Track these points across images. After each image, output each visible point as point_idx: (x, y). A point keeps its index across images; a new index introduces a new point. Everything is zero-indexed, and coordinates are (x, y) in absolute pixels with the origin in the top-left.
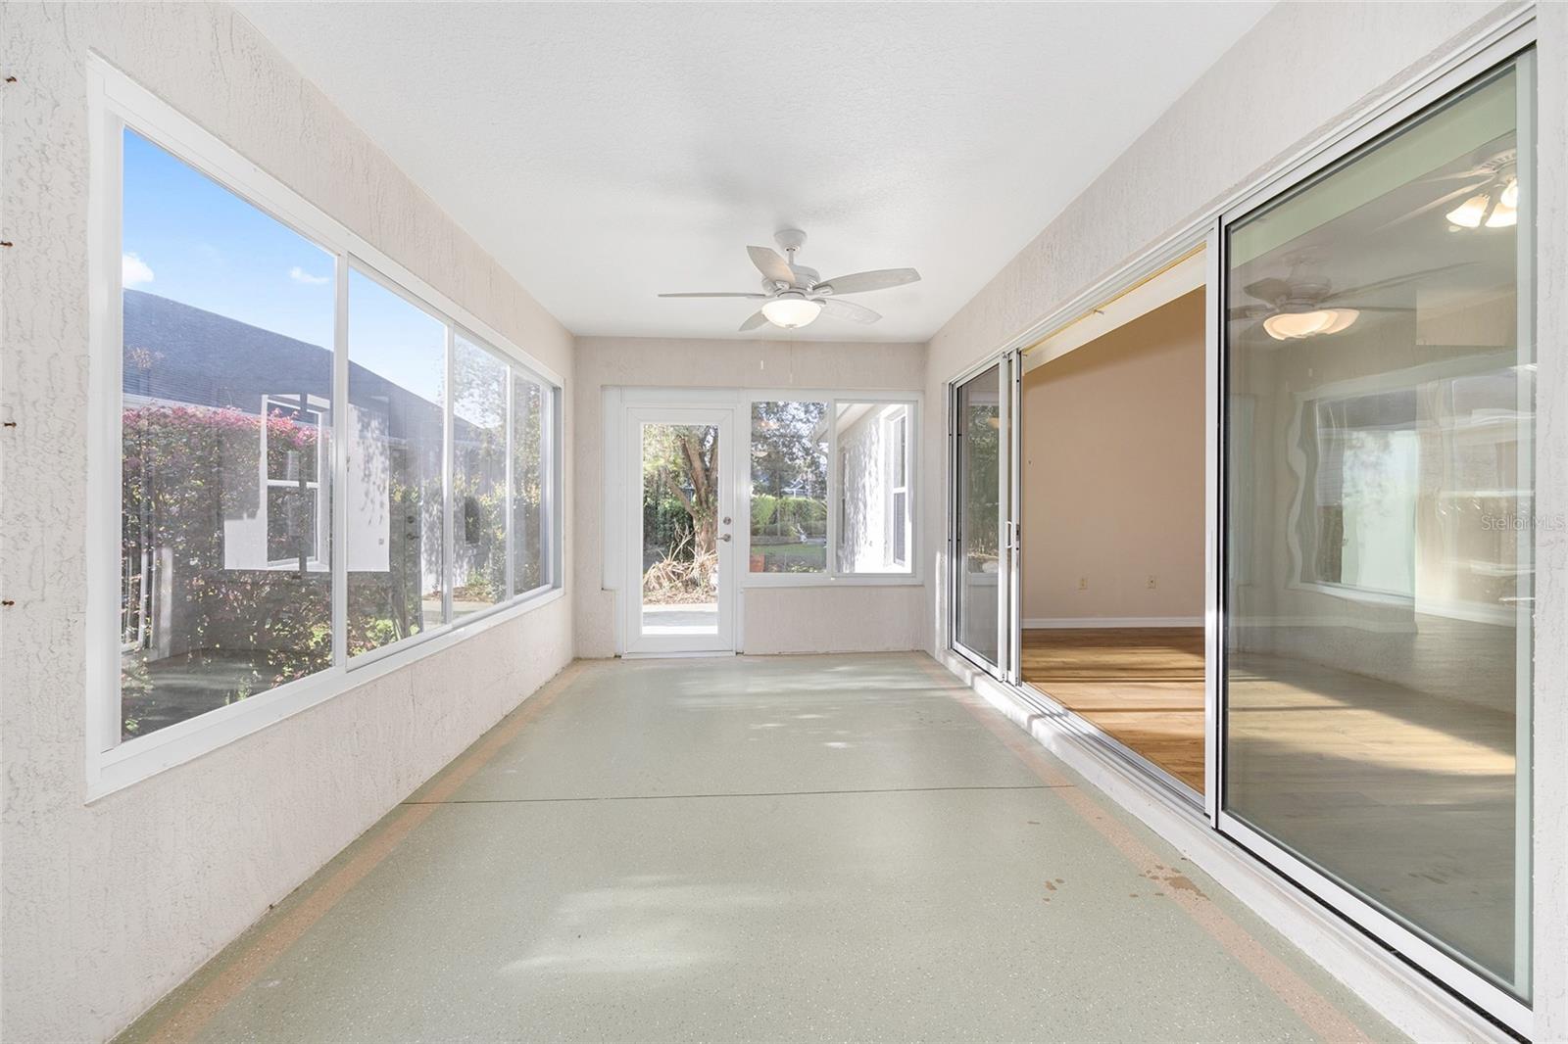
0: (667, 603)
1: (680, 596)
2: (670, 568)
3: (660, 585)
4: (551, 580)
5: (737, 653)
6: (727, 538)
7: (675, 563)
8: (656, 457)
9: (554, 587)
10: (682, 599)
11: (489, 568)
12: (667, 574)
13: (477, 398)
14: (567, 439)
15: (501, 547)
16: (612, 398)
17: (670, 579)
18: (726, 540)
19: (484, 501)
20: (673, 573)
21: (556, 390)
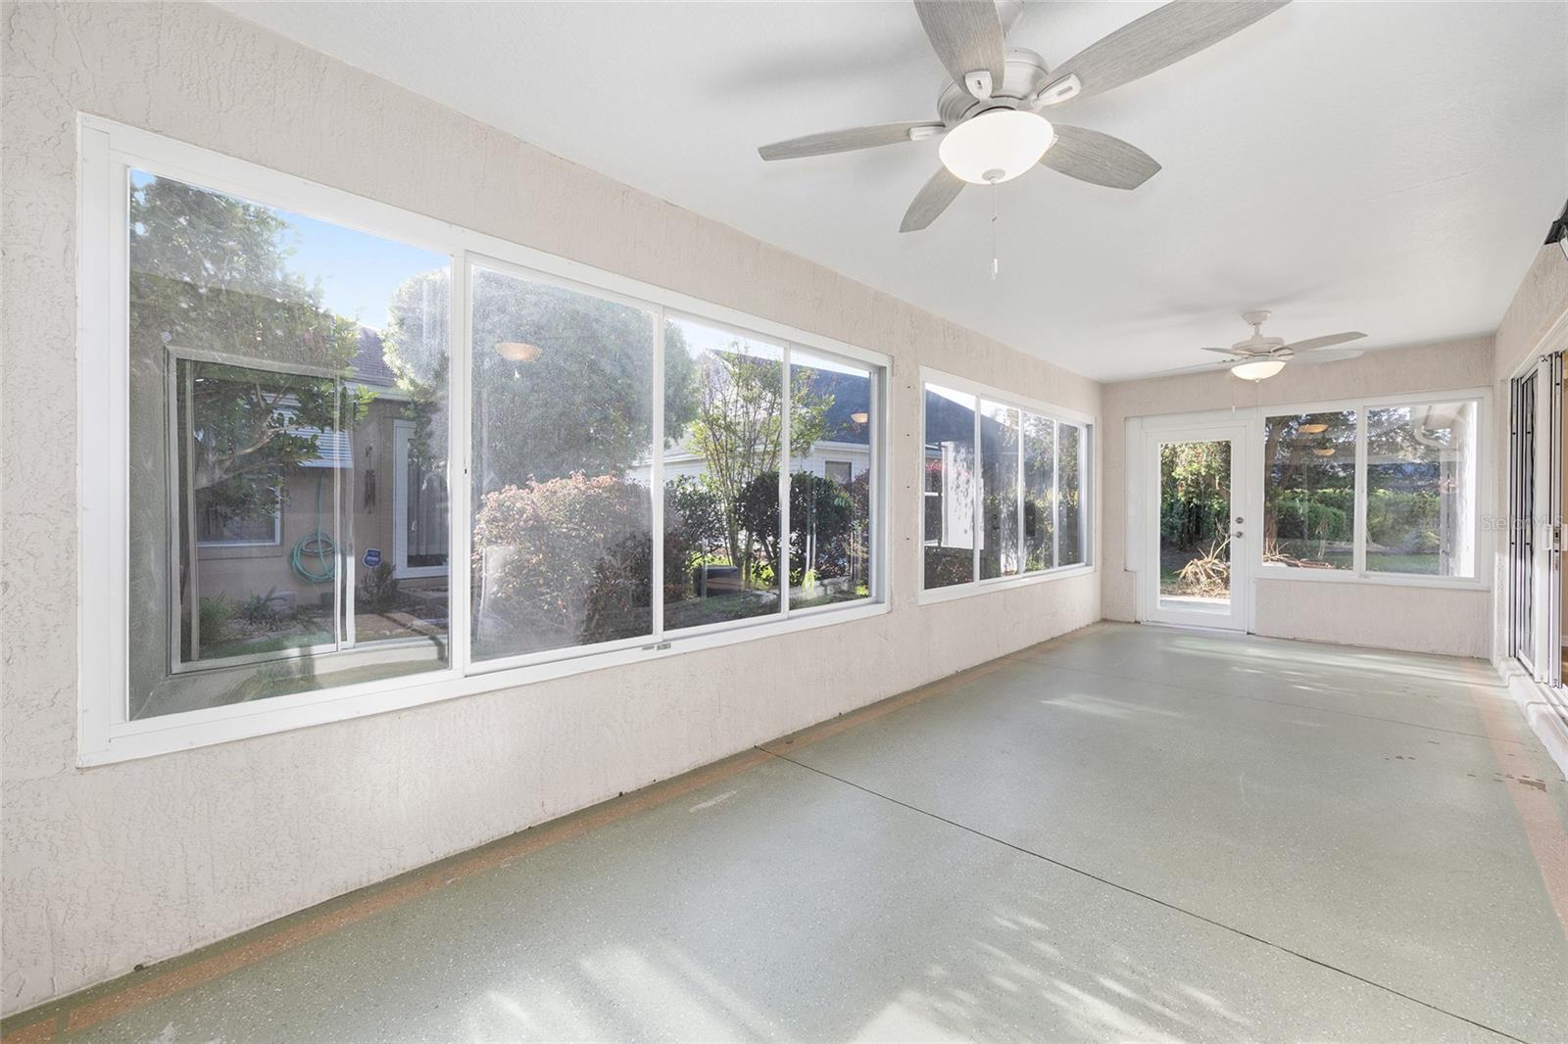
0: (1202, 596)
1: (1217, 591)
2: (1209, 565)
3: (1198, 580)
4: (1085, 560)
5: (1248, 633)
6: (1240, 535)
7: (1216, 561)
8: (1190, 462)
9: (1087, 565)
10: (1219, 594)
11: (1041, 551)
12: (1205, 570)
13: (1032, 421)
14: (1097, 460)
15: (1051, 539)
16: (1133, 426)
17: (1209, 577)
18: (1238, 537)
19: (1039, 503)
20: (1213, 570)
21: (1089, 427)
